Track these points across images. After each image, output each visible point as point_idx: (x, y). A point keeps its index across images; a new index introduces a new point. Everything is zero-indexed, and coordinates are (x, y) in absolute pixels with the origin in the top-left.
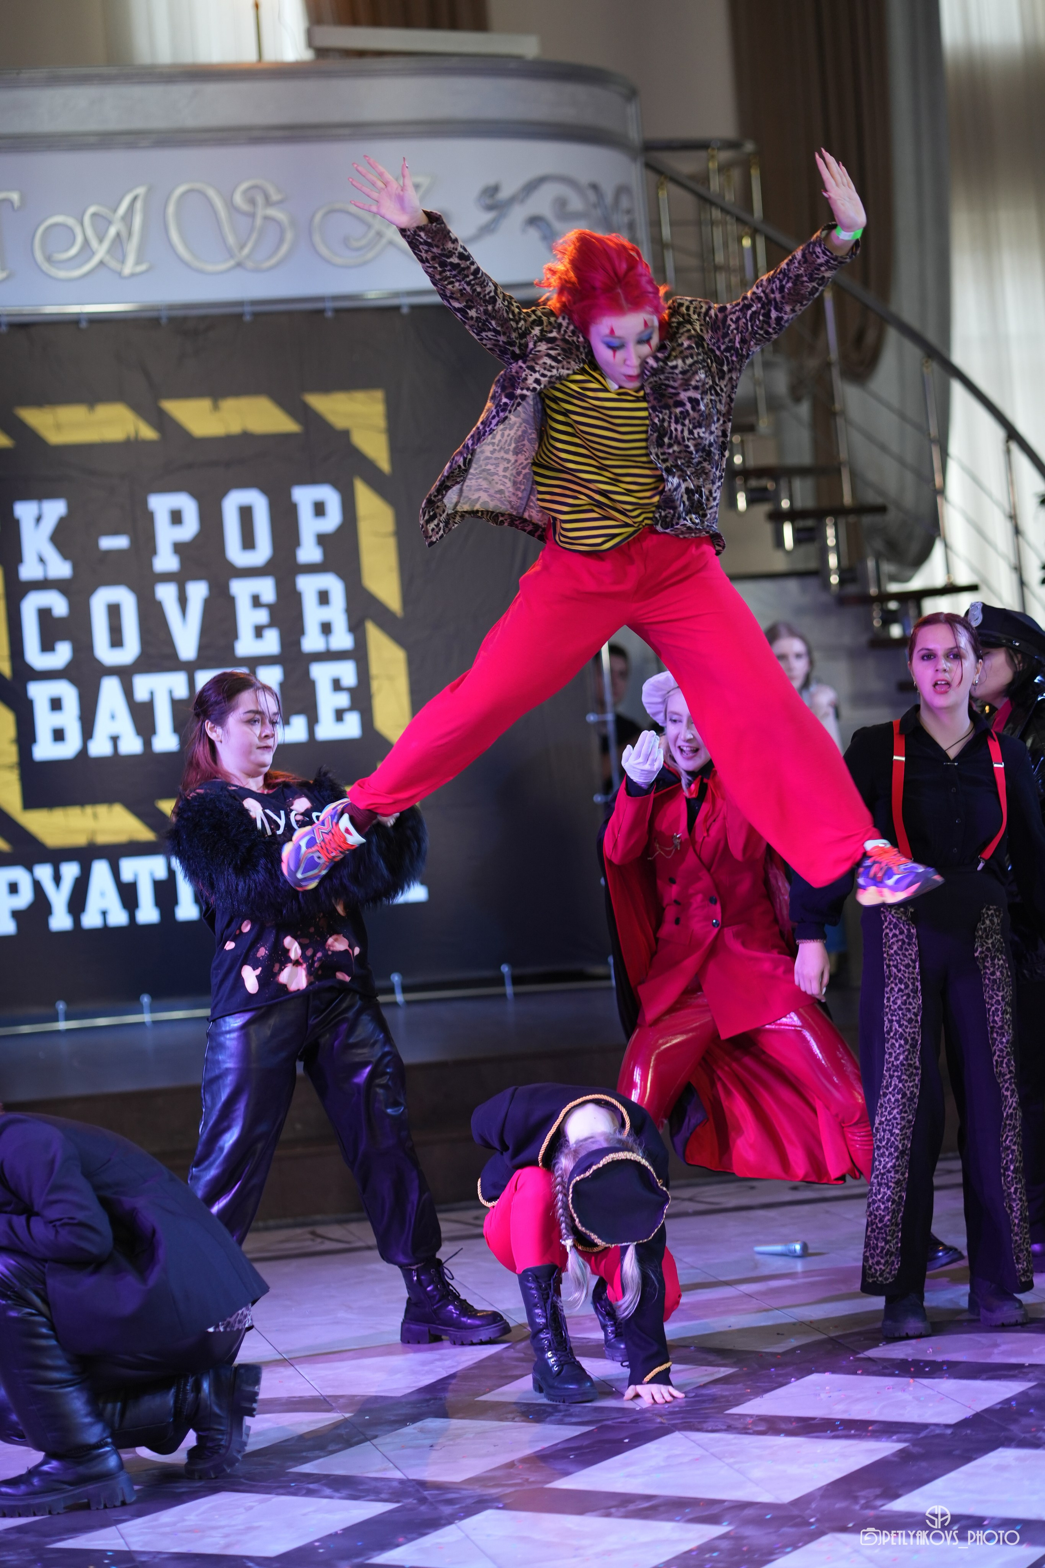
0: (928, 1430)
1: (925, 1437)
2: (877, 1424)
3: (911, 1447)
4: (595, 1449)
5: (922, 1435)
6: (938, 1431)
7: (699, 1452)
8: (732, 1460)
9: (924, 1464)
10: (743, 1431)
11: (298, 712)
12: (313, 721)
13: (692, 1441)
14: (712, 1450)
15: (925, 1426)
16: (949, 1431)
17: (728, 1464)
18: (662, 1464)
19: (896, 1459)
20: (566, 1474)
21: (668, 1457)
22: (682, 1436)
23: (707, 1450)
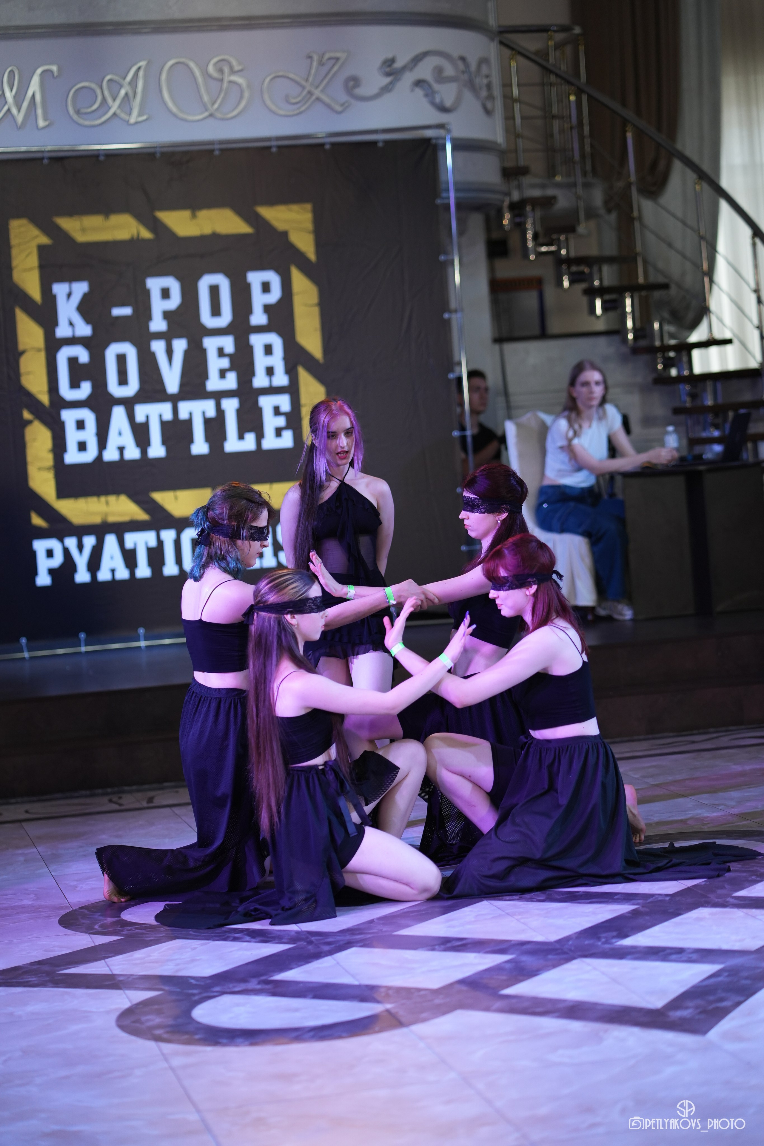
0: (654, 898)
1: (652, 902)
2: (619, 895)
3: (641, 908)
4: (429, 911)
5: (649, 900)
6: (660, 898)
7: (500, 912)
8: (520, 917)
9: (647, 918)
10: (529, 900)
11: (250, 431)
12: (260, 437)
13: (495, 906)
14: (507, 911)
15: (653, 895)
16: (668, 898)
17: (517, 919)
18: (473, 919)
19: (629, 915)
20: (407, 926)
21: (477, 916)
22: (488, 903)
23: (503, 911)
